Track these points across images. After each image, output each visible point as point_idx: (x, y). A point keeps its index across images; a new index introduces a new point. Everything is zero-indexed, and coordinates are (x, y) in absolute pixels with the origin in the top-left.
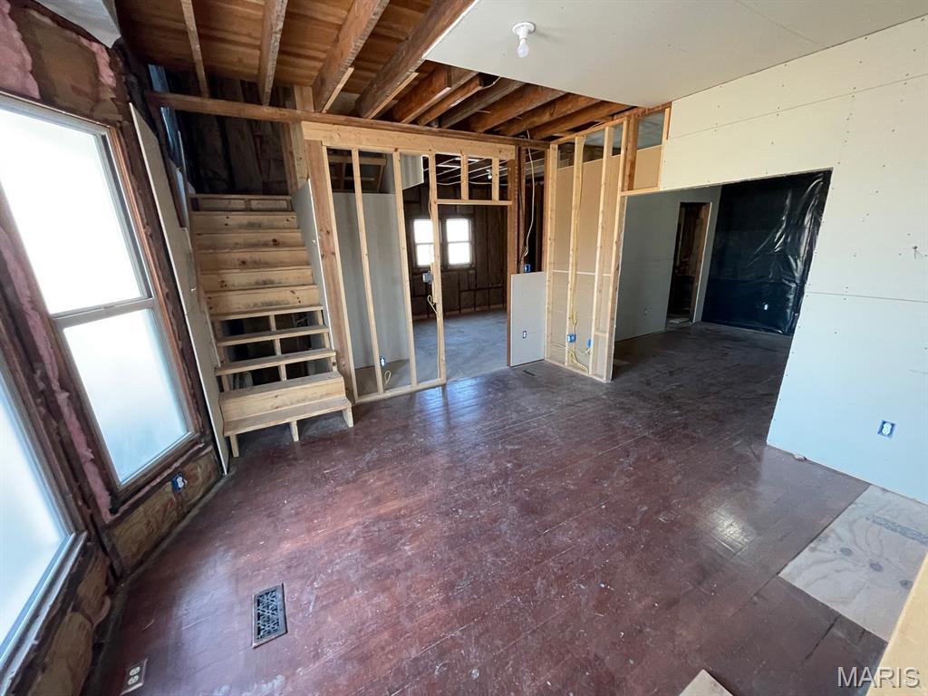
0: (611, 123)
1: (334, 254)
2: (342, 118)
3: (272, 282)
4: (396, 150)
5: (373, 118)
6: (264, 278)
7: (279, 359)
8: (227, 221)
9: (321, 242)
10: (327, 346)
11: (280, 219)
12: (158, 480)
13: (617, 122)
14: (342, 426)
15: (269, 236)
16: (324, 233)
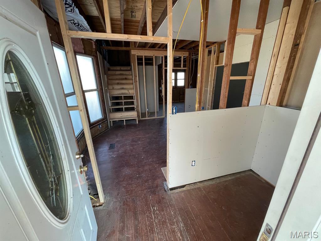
0: (213, 46)
1: (137, 81)
2: (141, 48)
3: (124, 88)
4: (154, 55)
5: (149, 48)
6: (122, 87)
7: (123, 106)
8: (115, 73)
9: (134, 79)
10: (135, 104)
11: (127, 73)
12: (97, 124)
13: (215, 45)
14: (136, 123)
15: (124, 77)
16: (135, 76)
